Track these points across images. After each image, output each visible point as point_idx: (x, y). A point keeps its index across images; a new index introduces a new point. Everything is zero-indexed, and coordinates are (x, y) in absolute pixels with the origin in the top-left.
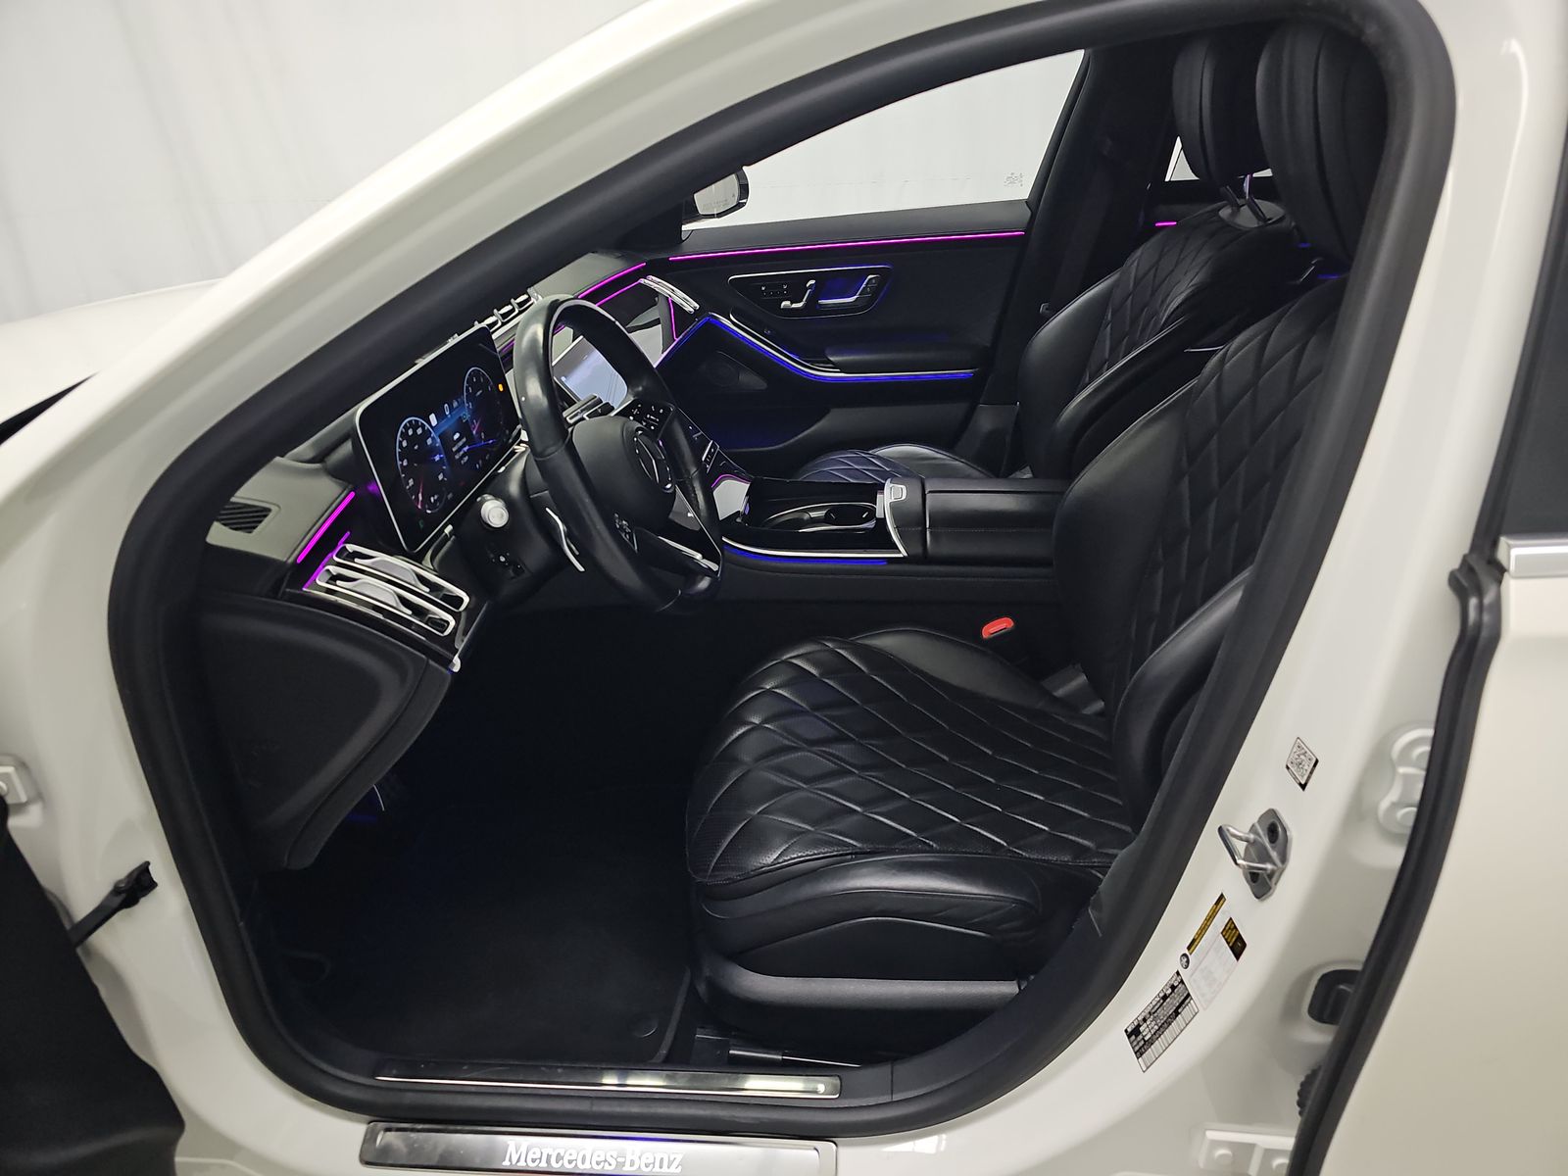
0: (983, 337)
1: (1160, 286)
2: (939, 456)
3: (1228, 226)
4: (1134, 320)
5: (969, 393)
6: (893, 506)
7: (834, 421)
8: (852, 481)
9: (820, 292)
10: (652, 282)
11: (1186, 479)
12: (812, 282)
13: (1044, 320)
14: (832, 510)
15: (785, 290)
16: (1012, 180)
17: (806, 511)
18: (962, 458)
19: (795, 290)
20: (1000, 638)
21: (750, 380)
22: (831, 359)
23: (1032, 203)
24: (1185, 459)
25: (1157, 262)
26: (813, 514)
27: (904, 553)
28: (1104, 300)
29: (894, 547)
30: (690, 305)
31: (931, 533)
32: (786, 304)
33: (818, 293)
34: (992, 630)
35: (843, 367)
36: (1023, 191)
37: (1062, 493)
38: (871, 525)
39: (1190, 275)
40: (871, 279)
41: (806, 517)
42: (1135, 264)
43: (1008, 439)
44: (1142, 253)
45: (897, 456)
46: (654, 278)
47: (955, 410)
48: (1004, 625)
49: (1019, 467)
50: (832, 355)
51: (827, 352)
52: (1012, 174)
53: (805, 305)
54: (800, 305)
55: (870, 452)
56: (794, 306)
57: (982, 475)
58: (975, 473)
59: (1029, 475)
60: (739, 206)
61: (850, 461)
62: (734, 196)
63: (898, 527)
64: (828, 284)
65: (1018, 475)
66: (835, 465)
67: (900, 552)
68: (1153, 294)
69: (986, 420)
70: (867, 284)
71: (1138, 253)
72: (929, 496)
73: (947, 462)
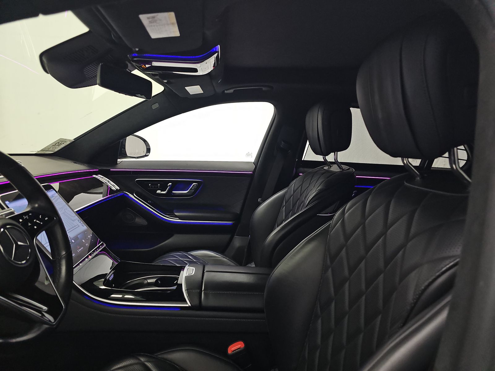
0: (237, 210)
1: (304, 192)
2: (218, 256)
3: (328, 171)
4: (294, 205)
5: (231, 231)
6: (187, 278)
7: (175, 239)
8: (178, 265)
9: (173, 188)
10: (100, 177)
11: (330, 270)
12: (170, 184)
13: (259, 204)
14: (160, 279)
15: (159, 186)
16: (248, 155)
17: (146, 279)
18: (227, 257)
19: (163, 186)
20: (237, 354)
21: (140, 221)
22: (176, 214)
23: (256, 163)
24: (328, 260)
25: (302, 184)
26: (149, 281)
27: (189, 304)
28: (282, 197)
29: (184, 301)
30: (115, 187)
31: (204, 293)
32: (159, 192)
33: (172, 188)
34: (233, 349)
35: (180, 218)
36: (252, 159)
37: (269, 275)
38: (175, 287)
39: (316, 187)
40: (194, 185)
41: (146, 282)
42: (294, 184)
43: (246, 250)
44: (296, 182)
45: (199, 255)
46: (101, 176)
47: (225, 238)
48: (239, 346)
49: (250, 262)
50: (177, 212)
51: (174, 211)
52: (249, 153)
53: (167, 193)
54: (164, 192)
55: (188, 253)
56: (162, 192)
57: (234, 265)
58: (232, 264)
59: (254, 266)
60: (146, 156)
61: (180, 257)
62: (144, 152)
63: (187, 290)
64: (176, 186)
65: (249, 265)
66: (170, 257)
67: (187, 303)
68: (301, 195)
69: (238, 242)
70: (193, 186)
71: (294, 181)
72: (206, 274)
73: (220, 259)
